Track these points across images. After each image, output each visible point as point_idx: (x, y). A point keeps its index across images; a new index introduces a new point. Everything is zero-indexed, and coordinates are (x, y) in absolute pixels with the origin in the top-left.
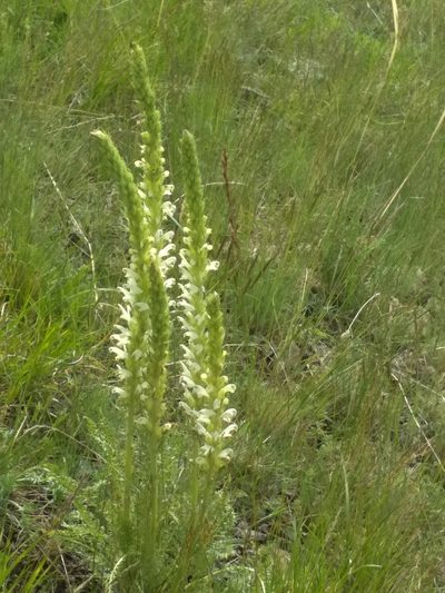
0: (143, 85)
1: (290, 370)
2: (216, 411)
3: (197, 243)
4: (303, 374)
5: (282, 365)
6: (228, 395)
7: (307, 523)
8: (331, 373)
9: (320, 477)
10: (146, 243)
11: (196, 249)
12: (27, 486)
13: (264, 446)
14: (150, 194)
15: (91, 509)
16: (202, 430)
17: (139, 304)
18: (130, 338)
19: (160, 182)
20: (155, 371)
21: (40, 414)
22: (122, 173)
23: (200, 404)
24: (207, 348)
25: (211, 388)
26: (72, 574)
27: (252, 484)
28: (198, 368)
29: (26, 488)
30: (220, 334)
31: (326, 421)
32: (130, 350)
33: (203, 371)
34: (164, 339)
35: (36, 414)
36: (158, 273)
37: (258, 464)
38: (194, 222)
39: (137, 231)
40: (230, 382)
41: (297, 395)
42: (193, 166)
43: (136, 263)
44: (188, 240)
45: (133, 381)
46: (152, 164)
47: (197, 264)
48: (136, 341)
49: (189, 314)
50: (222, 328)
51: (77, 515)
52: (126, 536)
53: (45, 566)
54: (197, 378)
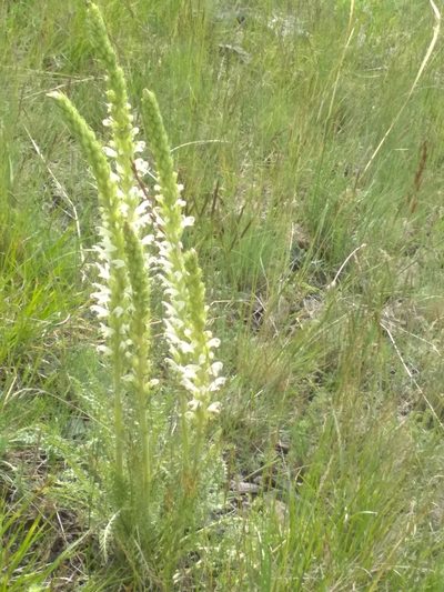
0: (102, 43)
1: (280, 324)
2: (202, 366)
3: (169, 200)
4: (293, 328)
5: (271, 320)
6: (214, 349)
7: (302, 473)
8: (320, 326)
9: (312, 429)
10: (116, 200)
11: (169, 207)
12: (19, 447)
13: (256, 401)
14: (121, 152)
15: (85, 467)
16: (189, 386)
17: (114, 261)
18: (110, 296)
19: (130, 139)
20: (139, 328)
21: (30, 376)
22: (83, 132)
23: (186, 360)
24: (189, 304)
25: (195, 344)
26: (69, 531)
27: (246, 438)
28: (181, 324)
29: (19, 449)
30: (200, 290)
31: (318, 374)
32: (112, 307)
33: (186, 326)
34: (144, 296)
35: (26, 376)
36: (132, 233)
37: (250, 418)
38: (164, 179)
39: (105, 189)
40: (214, 336)
41: (288, 348)
42: (157, 124)
43: (108, 220)
44: (160, 198)
45: (116, 338)
46: (120, 122)
47: (171, 222)
48: (117, 299)
49: (168, 271)
50: (202, 284)
51: (71, 473)
52: (121, 492)
53: (41, 524)
54: (181, 334)
